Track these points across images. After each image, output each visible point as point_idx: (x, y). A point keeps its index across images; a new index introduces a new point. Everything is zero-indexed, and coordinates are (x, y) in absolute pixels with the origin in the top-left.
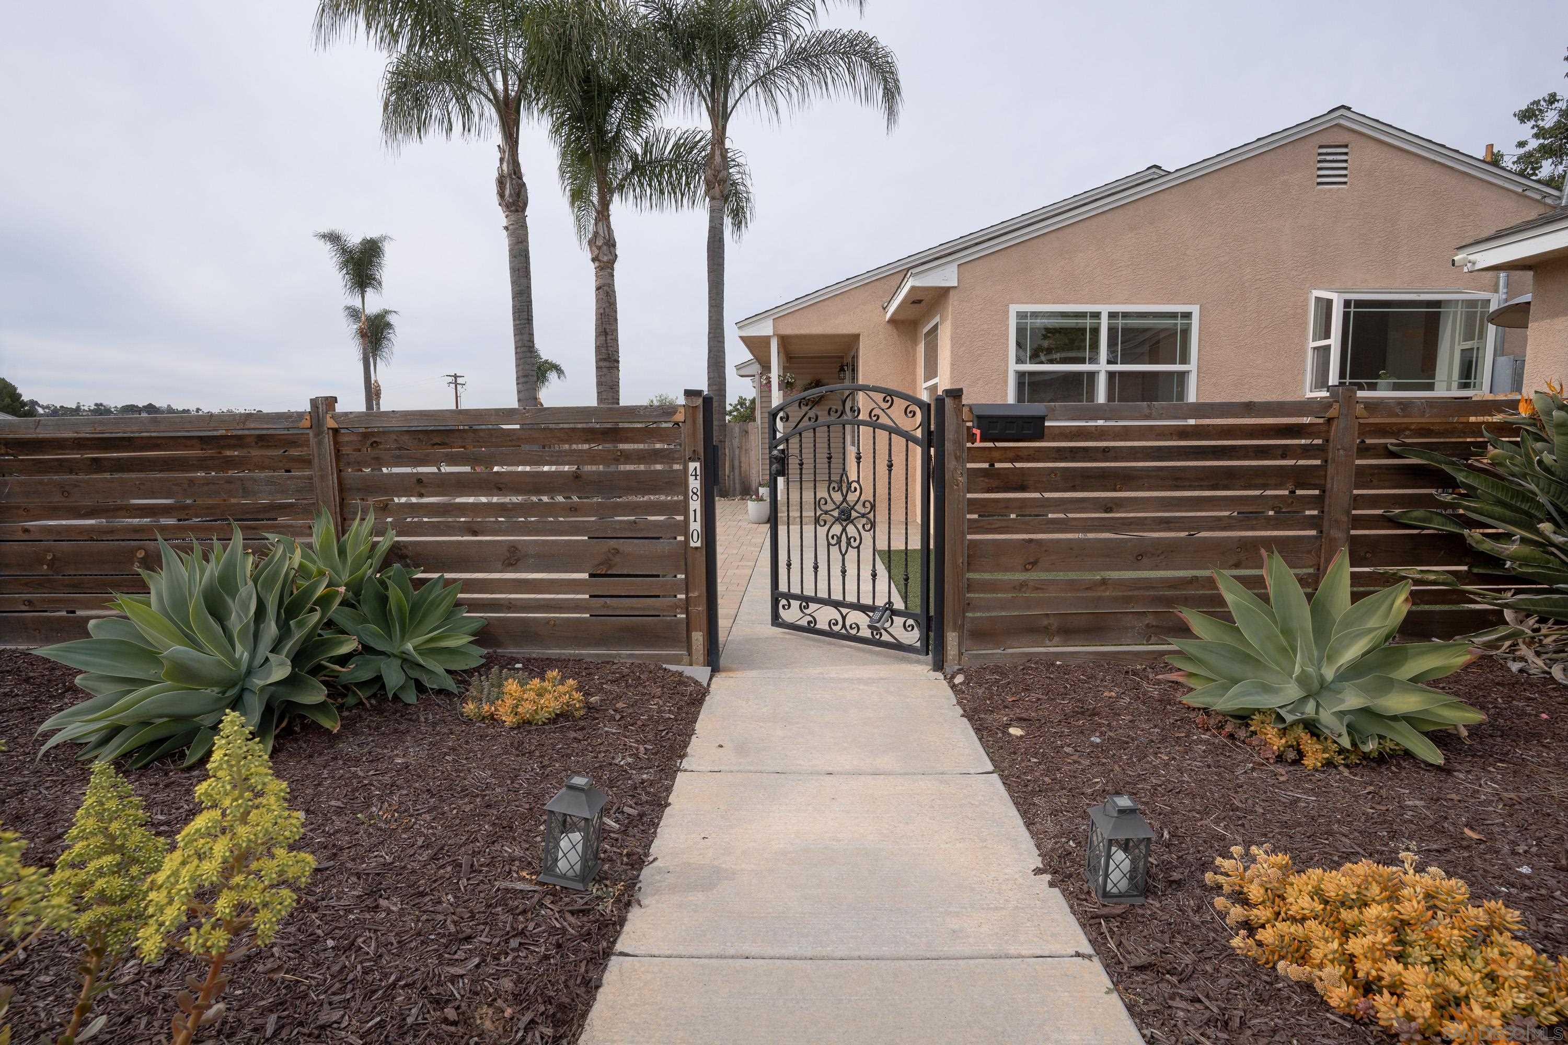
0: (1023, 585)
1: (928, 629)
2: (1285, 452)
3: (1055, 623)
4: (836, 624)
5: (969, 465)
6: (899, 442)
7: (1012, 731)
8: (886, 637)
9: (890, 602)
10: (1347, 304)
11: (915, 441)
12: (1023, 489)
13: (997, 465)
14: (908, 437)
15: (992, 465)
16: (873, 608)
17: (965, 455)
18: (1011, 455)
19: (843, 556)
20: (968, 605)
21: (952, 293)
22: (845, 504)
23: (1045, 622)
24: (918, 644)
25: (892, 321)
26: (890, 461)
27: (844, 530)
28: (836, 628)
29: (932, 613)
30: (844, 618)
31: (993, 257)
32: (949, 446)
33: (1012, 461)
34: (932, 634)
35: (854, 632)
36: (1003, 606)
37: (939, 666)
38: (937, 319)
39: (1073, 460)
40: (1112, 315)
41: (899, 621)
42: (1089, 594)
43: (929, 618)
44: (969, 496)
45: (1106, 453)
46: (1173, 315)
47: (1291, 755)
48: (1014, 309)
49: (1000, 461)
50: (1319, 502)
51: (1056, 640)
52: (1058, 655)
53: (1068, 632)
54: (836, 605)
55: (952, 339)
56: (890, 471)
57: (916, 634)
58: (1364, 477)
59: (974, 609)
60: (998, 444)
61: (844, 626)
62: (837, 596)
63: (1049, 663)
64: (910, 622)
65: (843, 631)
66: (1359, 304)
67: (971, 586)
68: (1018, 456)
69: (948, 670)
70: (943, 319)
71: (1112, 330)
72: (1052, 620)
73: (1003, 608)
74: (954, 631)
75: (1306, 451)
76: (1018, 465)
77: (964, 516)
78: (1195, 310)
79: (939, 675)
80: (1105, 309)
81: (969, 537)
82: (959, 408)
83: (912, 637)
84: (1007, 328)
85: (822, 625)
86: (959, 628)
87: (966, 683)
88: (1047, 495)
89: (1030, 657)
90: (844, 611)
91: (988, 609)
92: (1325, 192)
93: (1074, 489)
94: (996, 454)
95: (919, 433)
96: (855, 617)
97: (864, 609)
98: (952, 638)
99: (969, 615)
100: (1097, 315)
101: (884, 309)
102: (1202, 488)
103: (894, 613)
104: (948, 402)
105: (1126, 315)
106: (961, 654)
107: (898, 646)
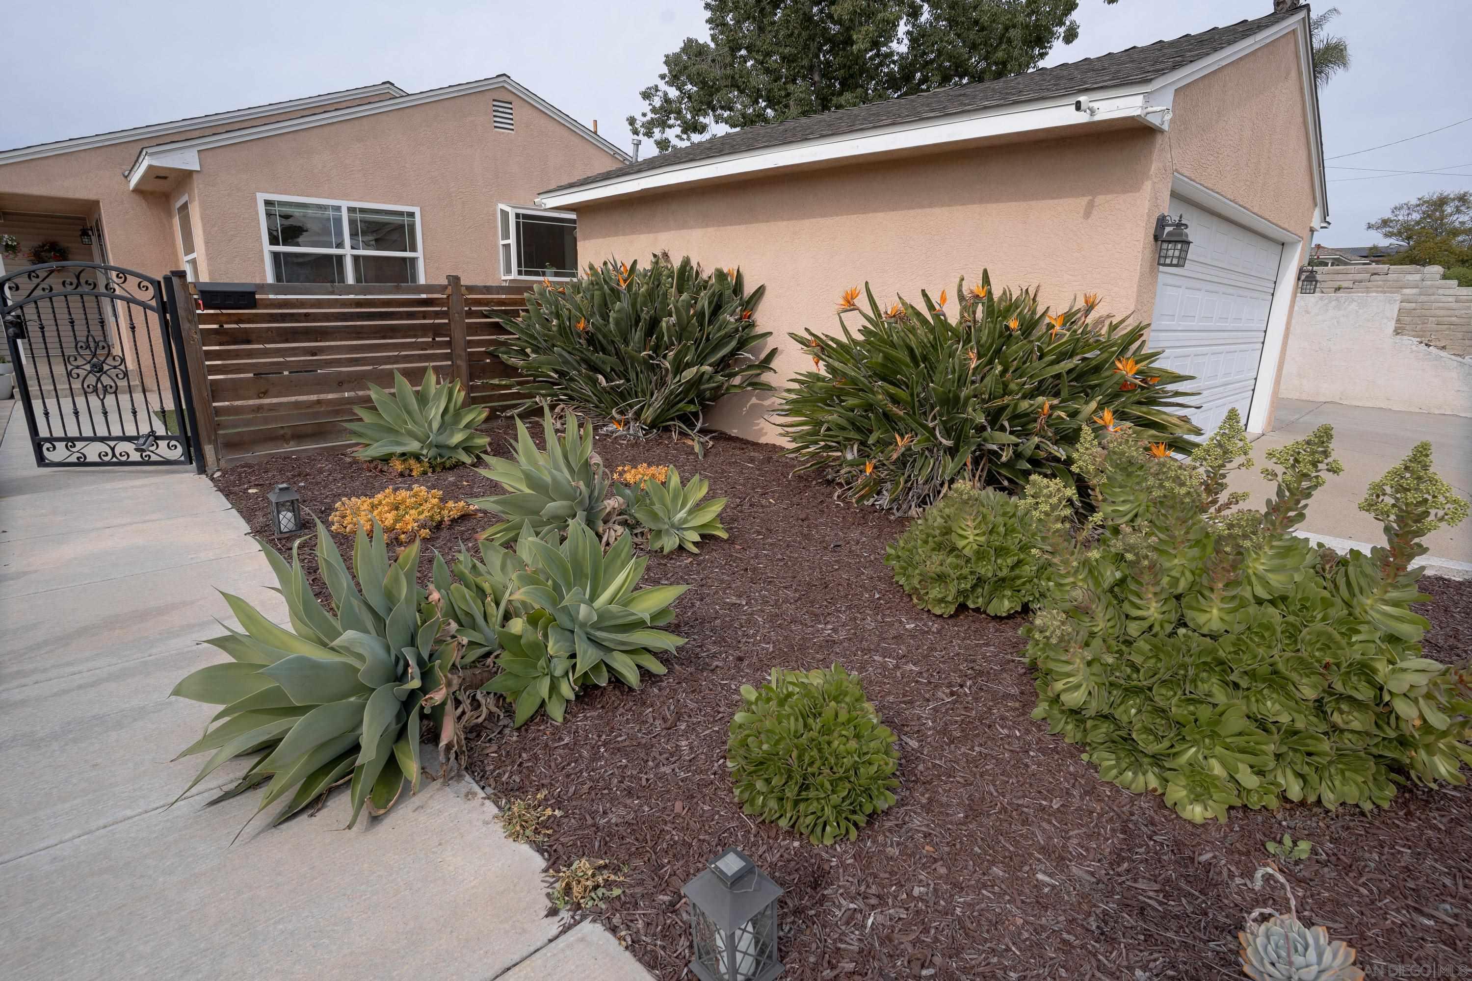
0: (260, 408)
1: (189, 446)
2: (425, 315)
3: (289, 432)
4: (107, 455)
5: (201, 327)
6: (137, 310)
7: (250, 491)
8: (154, 458)
9: (152, 431)
10: (518, 216)
11: (151, 308)
12: (248, 342)
13: (226, 326)
14: (145, 306)
15: (221, 326)
16: (137, 438)
17: (196, 319)
18: (236, 318)
19: (102, 401)
20: (219, 425)
21: (195, 176)
22: (95, 360)
23: (282, 432)
24: (183, 458)
25: (137, 190)
26: (132, 323)
27: (99, 379)
28: (106, 459)
29: (189, 434)
30: (113, 449)
31: (233, 148)
32: (181, 313)
33: (237, 323)
34: (192, 449)
35: (124, 459)
36: (248, 423)
37: (202, 469)
38: (184, 198)
39: (284, 322)
40: (351, 210)
41: (163, 444)
42: (310, 410)
43: (187, 439)
44: (205, 348)
45: (307, 317)
46: (401, 214)
47: (407, 472)
48: (261, 197)
49: (227, 323)
50: (448, 344)
51: (292, 443)
52: (293, 452)
53: (299, 436)
54: (102, 440)
55: (202, 219)
56: (134, 332)
57: (180, 449)
58: (473, 329)
59: (223, 429)
60: (224, 311)
61: (114, 455)
62: (102, 432)
63: (286, 457)
64: (173, 443)
65: (114, 460)
66: (525, 216)
67: (218, 411)
68: (239, 319)
69: (210, 472)
70: (191, 199)
71: (352, 222)
72: (285, 431)
73: (246, 425)
74: (210, 443)
75: (437, 315)
76: (242, 326)
77: (203, 363)
78: (416, 210)
79: (204, 476)
80: (345, 204)
81: (210, 377)
82: (185, 285)
83: (177, 453)
84: (257, 214)
85: (92, 457)
86: (215, 442)
87: (223, 476)
88: (268, 346)
89: (273, 456)
90: (112, 444)
91: (235, 426)
92: (500, 133)
93: (287, 341)
94: (223, 319)
95: (153, 303)
96: (122, 447)
97: (130, 439)
98: (209, 450)
99: (221, 432)
100: (338, 209)
101: (126, 177)
102: (376, 338)
103: (157, 438)
104: (175, 280)
105: (362, 210)
106: (218, 460)
107: (167, 462)
